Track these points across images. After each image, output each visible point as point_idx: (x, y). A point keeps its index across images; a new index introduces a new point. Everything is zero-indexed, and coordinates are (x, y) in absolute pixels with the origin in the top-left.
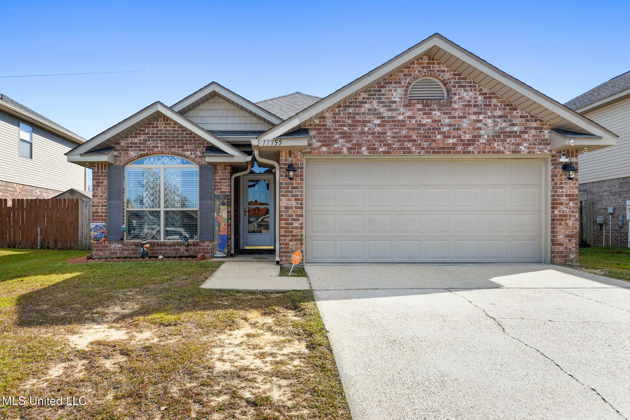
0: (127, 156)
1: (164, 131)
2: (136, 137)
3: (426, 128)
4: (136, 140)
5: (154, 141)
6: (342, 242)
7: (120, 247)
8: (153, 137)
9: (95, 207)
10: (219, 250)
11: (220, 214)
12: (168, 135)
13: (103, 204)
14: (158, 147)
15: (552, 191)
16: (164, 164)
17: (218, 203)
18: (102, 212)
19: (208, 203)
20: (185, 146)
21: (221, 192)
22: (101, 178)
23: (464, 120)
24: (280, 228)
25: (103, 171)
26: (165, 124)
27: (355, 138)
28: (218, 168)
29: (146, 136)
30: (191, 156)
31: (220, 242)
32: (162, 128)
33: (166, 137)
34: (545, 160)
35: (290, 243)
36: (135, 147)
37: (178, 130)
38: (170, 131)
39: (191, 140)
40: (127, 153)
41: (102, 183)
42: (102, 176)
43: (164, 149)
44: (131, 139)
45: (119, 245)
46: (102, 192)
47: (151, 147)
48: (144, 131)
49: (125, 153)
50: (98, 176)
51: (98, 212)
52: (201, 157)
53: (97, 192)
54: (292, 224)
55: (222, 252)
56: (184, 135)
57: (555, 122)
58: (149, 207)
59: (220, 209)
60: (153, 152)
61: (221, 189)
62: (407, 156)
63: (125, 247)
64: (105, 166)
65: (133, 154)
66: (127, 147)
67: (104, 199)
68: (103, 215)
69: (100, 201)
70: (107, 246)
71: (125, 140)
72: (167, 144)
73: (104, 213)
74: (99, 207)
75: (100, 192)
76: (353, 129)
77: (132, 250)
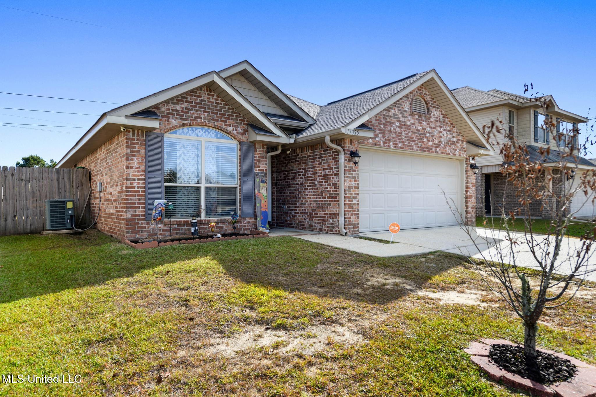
0: (167, 124)
1: (207, 101)
2: (178, 104)
3: (420, 133)
4: (178, 107)
5: (197, 111)
6: (374, 215)
7: (160, 227)
8: (196, 107)
9: (130, 180)
10: (261, 226)
11: (260, 192)
12: (211, 107)
13: (140, 177)
14: (201, 118)
15: (466, 181)
16: (198, 136)
17: (258, 180)
18: (138, 187)
19: (249, 180)
20: (227, 121)
21: (259, 170)
22: (137, 146)
23: (435, 130)
24: (345, 204)
25: (140, 138)
26: (208, 94)
27: (387, 135)
28: (257, 147)
29: (189, 104)
30: (233, 132)
31: (262, 218)
32: (205, 99)
33: (209, 109)
34: (460, 161)
35: (352, 217)
36: (177, 115)
37: (221, 104)
38: (213, 103)
39: (233, 116)
40: (168, 121)
41: (139, 152)
42: (138, 144)
43: (207, 121)
44: (173, 105)
45: (159, 226)
46: (138, 163)
47: (194, 117)
48: (187, 98)
49: (166, 120)
50: (134, 144)
51: (134, 187)
52: (241, 134)
53: (133, 163)
54: (352, 201)
55: (265, 227)
56: (227, 109)
57: (472, 138)
58: (183, 182)
59: (260, 186)
60: (196, 123)
61: (259, 167)
62: (412, 152)
63: (166, 227)
64: (142, 132)
65: (174, 122)
66: (168, 113)
67: (140, 171)
68: (140, 190)
69: (136, 173)
70: (145, 227)
71: (166, 106)
72: (211, 117)
73: (141, 188)
74: (135, 180)
75: (136, 163)
76: (386, 128)
77: (173, 230)
